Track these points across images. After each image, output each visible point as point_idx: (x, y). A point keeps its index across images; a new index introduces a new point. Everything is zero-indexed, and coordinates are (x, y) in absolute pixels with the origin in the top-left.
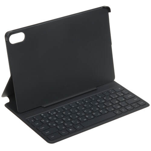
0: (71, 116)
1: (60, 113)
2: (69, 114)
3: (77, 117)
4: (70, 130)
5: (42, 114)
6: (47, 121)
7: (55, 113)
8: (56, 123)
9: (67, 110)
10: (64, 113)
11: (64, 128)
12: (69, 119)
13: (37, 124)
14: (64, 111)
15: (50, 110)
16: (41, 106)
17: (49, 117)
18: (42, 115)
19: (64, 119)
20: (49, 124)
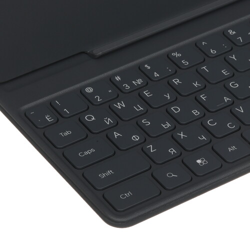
0: (203, 97)
1: (159, 80)
2: (196, 85)
3: (226, 99)
4: (199, 161)
5: (88, 86)
6: (108, 121)
7: (139, 81)
8: (142, 129)
9: (189, 68)
10: (176, 81)
11: (172, 151)
12: (196, 113)
13: (67, 133)
14: (174, 75)
15: (122, 68)
16: (84, 53)
17: (117, 99)
18: (89, 90)
19: (176, 110)
20: (116, 135)
